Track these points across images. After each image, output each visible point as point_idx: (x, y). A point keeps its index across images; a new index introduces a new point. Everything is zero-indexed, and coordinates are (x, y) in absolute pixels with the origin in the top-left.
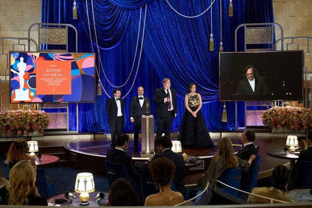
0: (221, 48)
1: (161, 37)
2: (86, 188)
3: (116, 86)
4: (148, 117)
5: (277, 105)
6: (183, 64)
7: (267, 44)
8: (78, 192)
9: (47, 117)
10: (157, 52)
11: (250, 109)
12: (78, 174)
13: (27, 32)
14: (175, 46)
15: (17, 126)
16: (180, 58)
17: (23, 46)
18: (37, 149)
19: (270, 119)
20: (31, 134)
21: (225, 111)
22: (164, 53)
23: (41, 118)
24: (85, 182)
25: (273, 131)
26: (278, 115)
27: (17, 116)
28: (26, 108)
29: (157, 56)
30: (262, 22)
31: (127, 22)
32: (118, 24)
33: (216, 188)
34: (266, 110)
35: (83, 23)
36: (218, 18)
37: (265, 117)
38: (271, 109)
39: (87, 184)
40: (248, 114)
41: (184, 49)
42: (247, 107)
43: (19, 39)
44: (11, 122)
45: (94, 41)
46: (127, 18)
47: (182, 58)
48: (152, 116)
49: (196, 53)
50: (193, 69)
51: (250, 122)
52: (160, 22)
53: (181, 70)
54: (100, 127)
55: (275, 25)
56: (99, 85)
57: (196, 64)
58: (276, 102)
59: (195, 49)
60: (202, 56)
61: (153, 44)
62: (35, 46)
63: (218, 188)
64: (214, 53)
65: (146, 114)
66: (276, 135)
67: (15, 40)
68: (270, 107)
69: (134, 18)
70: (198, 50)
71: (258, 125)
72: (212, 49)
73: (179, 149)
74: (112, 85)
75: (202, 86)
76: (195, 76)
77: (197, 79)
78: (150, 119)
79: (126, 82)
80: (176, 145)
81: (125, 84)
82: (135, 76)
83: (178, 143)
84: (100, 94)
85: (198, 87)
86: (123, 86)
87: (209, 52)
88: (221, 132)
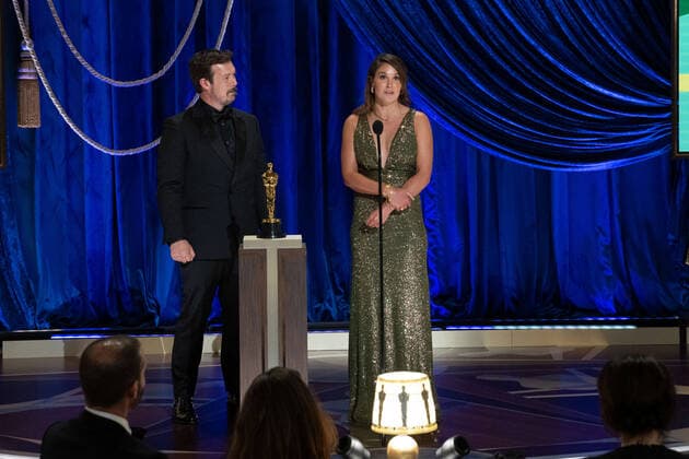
4: (272, 245)
48: (294, 240)
54: (31, 298)
56: (27, 74)
65: (264, 232)
73: (423, 416)
74: (98, 75)
75: (580, 79)
76: (543, 24)
77: (553, 38)
78: (283, 255)
79: (173, 60)
80: (404, 398)
81: (166, 68)
82: (220, 26)
83: (416, 383)
84: (31, 120)
85: (556, 81)
86: (154, 77)
88: (682, 325)
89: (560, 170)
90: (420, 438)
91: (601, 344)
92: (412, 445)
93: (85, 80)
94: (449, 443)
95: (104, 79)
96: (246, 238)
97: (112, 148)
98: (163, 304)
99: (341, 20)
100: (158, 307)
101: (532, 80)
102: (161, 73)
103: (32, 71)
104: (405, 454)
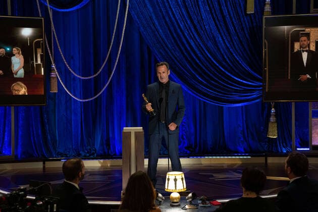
0: (268, 8)
4: (133, 130)
10: (154, 17)
16: (195, 27)
21: (272, 119)
22: (167, 19)
29: (154, 24)
40: (316, 124)
41: (202, 11)
42: (313, 111)
47: (198, 27)
48: (140, 129)
49: (224, 17)
50: (217, 46)
53: (196, 50)
54: (54, 148)
56: (53, 75)
57: (222, 36)
59: (221, 10)
60: (233, 23)
64: (255, 17)
70: (226, 13)
72: (251, 10)
73: (181, 186)
74: (76, 75)
75: (233, 77)
76: (220, 58)
77: (224, 63)
78: (137, 134)
79: (100, 70)
80: (175, 180)
81: (98, 73)
82: (116, 59)
83: (179, 175)
84: (54, 90)
86: (95, 76)
87: (247, 15)
88: (266, 156)
89: (226, 106)
90: (180, 193)
91: (240, 162)
92: (178, 195)
93: (72, 77)
94: (190, 195)
95: (78, 76)
96: (124, 128)
97: (81, 99)
98: (97, 149)
100: (95, 150)
101: (217, 76)
102: (97, 74)
103: (55, 74)
104: (176, 198)
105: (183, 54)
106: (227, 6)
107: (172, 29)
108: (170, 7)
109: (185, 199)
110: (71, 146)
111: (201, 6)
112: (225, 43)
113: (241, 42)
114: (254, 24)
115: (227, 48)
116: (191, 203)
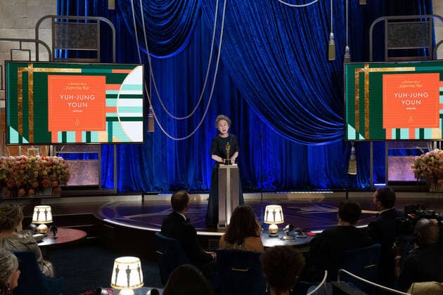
0: (347, 56)
1: (250, 37)
2: (128, 282)
3: (177, 117)
4: (228, 167)
5: (438, 147)
6: (286, 81)
7: (421, 50)
8: (116, 288)
9: (68, 167)
10: (243, 62)
11: (395, 155)
12: (117, 260)
13: (34, 30)
14: (273, 53)
15: (17, 182)
17: (28, 53)
18: (50, 218)
19: (426, 170)
20: (40, 195)
21: (353, 157)
22: (256, 64)
23: (56, 169)
24: (128, 271)
25: (431, 190)
26: (439, 165)
27: (18, 165)
28: (32, 153)
29: (243, 69)
30: (413, 14)
31: (196, 15)
32: (181, 17)
33: (339, 281)
34: (419, 155)
35: (124, 15)
36: (343, 7)
37: (417, 166)
38: (428, 153)
39: (131, 275)
40: (391, 162)
41: (288, 57)
42: (389, 150)
43: (21, 41)
44: (8, 175)
45: (142, 45)
46: (195, 7)
47: (284, 72)
49: (308, 64)
50: (303, 92)
51: (393, 175)
52: (249, 13)
53: (282, 92)
54: (151, 183)
55: (435, 18)
56: (150, 116)
57: (306, 81)
58: (435, 143)
59: (305, 57)
60: (316, 68)
61: (237, 49)
62: (47, 53)
63: (343, 282)
64: (336, 63)
66: (436, 196)
67: (15, 43)
68: (427, 151)
69: (206, 8)
70: (309, 59)
71: (408, 180)
72: (332, 57)
73: (280, 218)
75: (316, 117)
76: (305, 101)
77: (308, 105)
78: (232, 170)
79: (194, 111)
80: (274, 213)
82: (208, 101)
83: (278, 208)
84: (152, 129)
85: (310, 119)
86: (189, 116)
87: (329, 61)
88: (347, 192)
89: (310, 145)
90: (281, 226)
91: (323, 197)
92: (276, 227)
93: (168, 118)
94: (288, 227)
95: (173, 117)
97: (175, 138)
98: (190, 184)
99: (244, 99)
100: (189, 185)
101: (302, 117)
102: (191, 115)
103: (152, 115)
104: (274, 230)
105: (271, 97)
106: (310, 53)
107: (260, 73)
108: (258, 54)
109: (282, 230)
110: (166, 182)
111: (287, 53)
112: (309, 87)
113: (323, 85)
114: (336, 70)
115: (312, 91)
116: (288, 234)
